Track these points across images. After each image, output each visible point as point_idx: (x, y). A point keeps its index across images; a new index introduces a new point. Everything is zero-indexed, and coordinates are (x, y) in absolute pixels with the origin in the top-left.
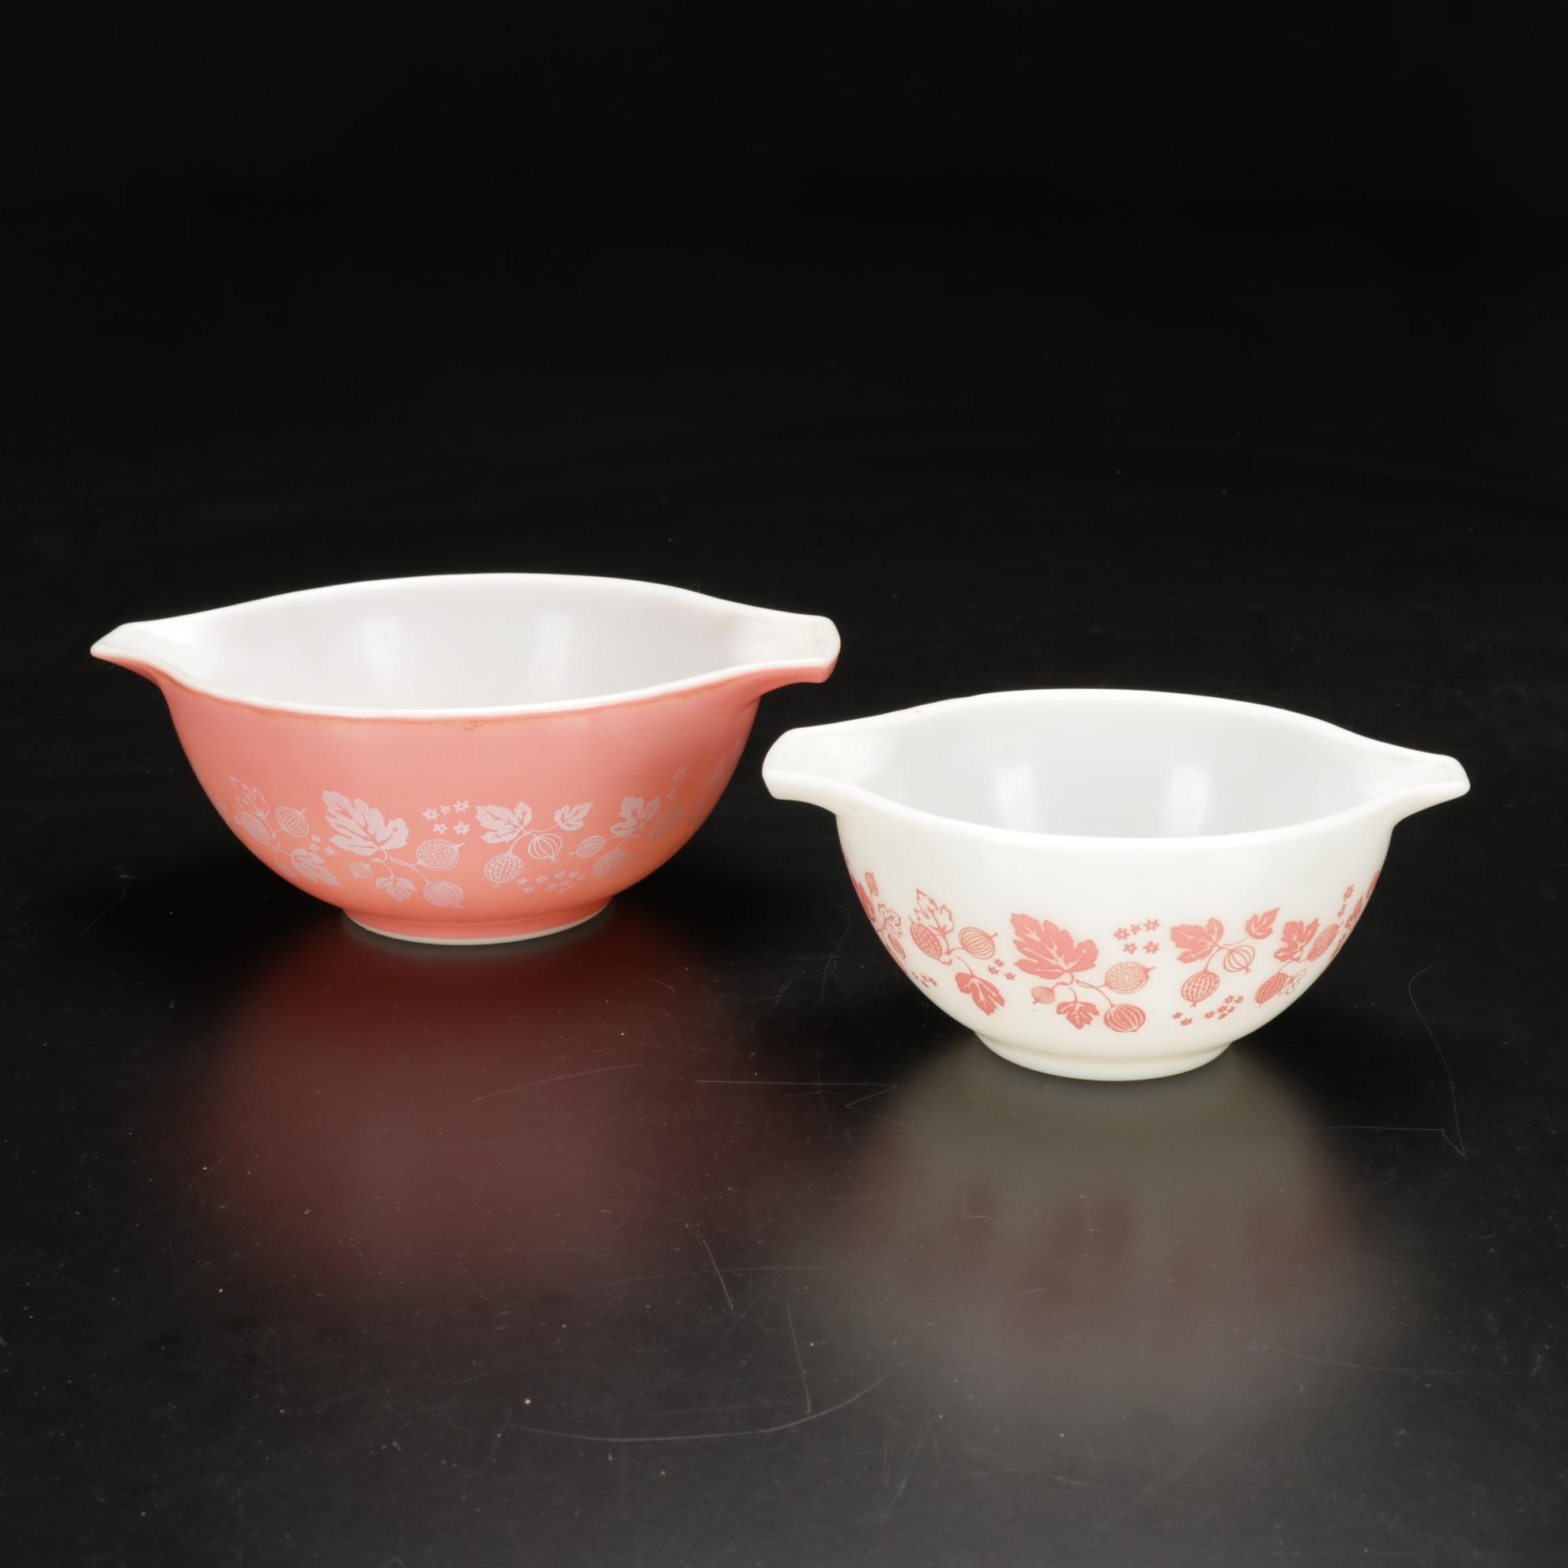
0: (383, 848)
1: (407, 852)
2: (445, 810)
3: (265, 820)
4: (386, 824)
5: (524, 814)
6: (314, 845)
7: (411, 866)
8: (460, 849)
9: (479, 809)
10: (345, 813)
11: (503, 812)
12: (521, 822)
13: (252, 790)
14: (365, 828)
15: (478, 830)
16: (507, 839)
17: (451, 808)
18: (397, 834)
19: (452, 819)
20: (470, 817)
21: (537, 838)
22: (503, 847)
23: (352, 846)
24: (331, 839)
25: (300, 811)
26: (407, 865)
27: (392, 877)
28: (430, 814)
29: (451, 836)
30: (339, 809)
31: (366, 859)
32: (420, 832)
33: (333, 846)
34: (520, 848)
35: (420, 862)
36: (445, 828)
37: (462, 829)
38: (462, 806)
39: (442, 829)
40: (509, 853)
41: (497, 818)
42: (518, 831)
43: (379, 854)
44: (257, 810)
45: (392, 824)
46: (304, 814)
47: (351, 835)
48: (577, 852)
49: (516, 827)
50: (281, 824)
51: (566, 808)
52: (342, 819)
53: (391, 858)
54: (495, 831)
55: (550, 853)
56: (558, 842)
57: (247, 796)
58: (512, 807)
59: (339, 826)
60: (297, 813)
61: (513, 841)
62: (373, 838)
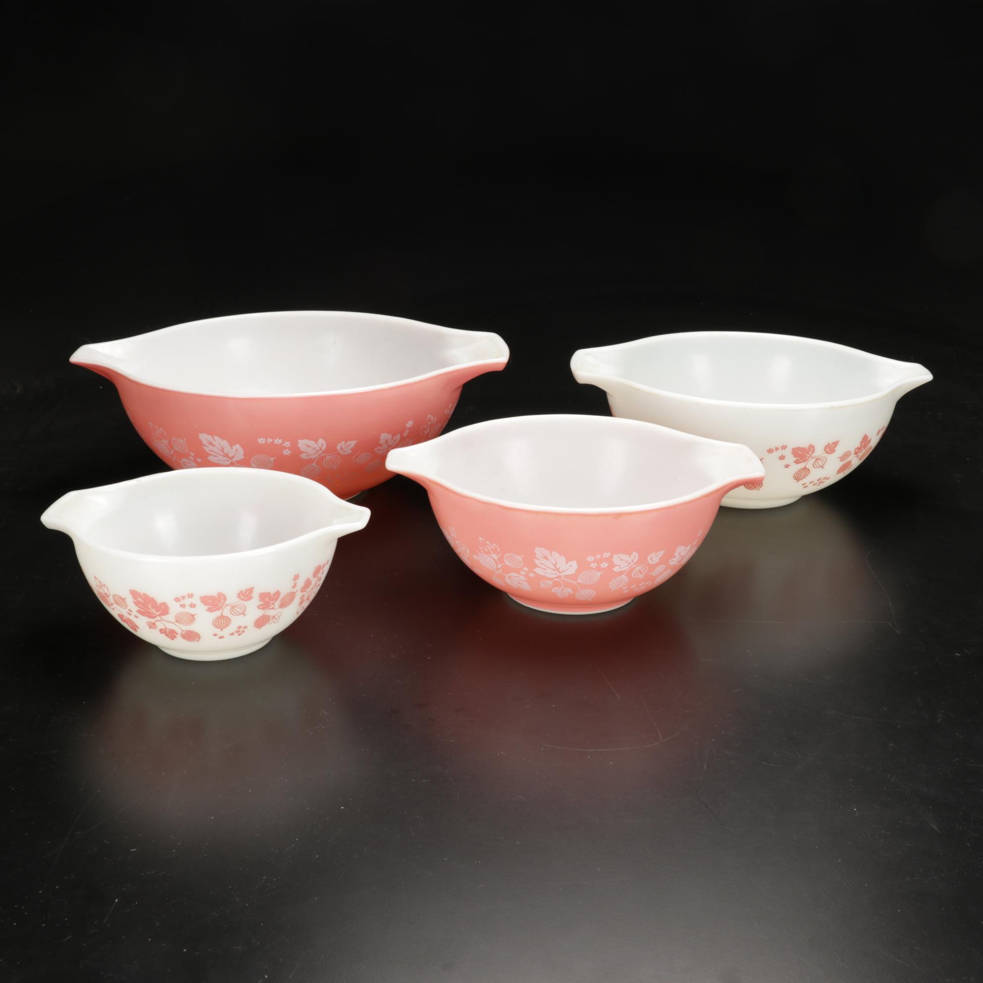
0: (562, 574)
1: (574, 577)
2: (598, 556)
3: (496, 559)
4: (567, 563)
5: (635, 557)
6: (523, 572)
7: (574, 582)
8: (601, 575)
9: (615, 556)
10: (546, 558)
11: (625, 557)
12: (633, 561)
13: (492, 545)
14: (555, 566)
15: (612, 565)
16: (624, 569)
17: (601, 555)
18: (570, 568)
19: (600, 561)
20: (609, 560)
21: (638, 568)
22: (621, 573)
23: (545, 573)
24: (535, 570)
25: (520, 556)
26: (572, 582)
27: (562, 587)
28: (590, 559)
29: (598, 569)
30: (543, 556)
31: (551, 579)
32: (583, 566)
33: (534, 573)
34: (629, 574)
35: (580, 581)
36: (596, 565)
37: (604, 565)
38: (607, 555)
39: (594, 565)
40: (624, 576)
41: (622, 560)
42: (630, 565)
43: (559, 577)
44: (493, 554)
45: (570, 563)
46: (522, 558)
47: (546, 568)
48: (652, 573)
49: (630, 563)
50: (505, 561)
51: (654, 553)
52: (544, 561)
53: (565, 579)
54: (619, 566)
55: (641, 575)
56: (646, 569)
57: (489, 548)
58: (629, 554)
59: (541, 564)
60: (518, 557)
61: (626, 570)
62: (558, 570)
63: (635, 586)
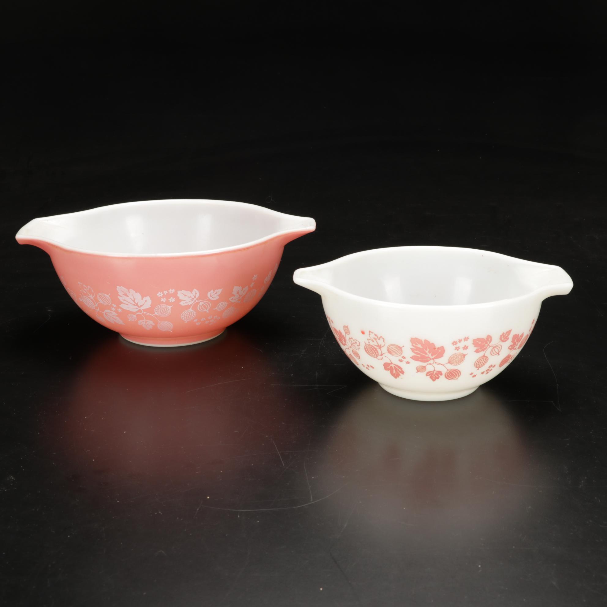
0: (141, 308)
1: (151, 310)
2: (166, 292)
3: (93, 299)
4: (142, 299)
5: (196, 294)
6: (113, 308)
7: (152, 315)
8: (171, 308)
9: (179, 292)
10: (126, 295)
11: (188, 293)
12: (195, 297)
13: (87, 287)
14: (134, 301)
15: (178, 300)
16: (190, 304)
17: (168, 291)
18: (147, 303)
19: (168, 296)
20: (175, 295)
21: (201, 303)
22: (188, 307)
23: (128, 308)
24: (120, 306)
25: (108, 295)
26: (151, 315)
27: (145, 320)
28: (160, 294)
29: (168, 303)
30: (123, 293)
31: (134, 313)
32: (156, 301)
33: (121, 308)
34: (195, 307)
35: (156, 314)
36: (165, 300)
37: (172, 300)
38: (172, 291)
39: (163, 300)
40: (191, 309)
41: (186, 296)
42: (194, 300)
43: (140, 311)
44: (90, 295)
45: (145, 299)
46: (109, 296)
47: (128, 304)
48: (216, 308)
49: (193, 299)
50: (99, 300)
51: (212, 291)
52: (125, 297)
53: (144, 312)
54: (185, 301)
55: (206, 309)
56: (209, 304)
57: (86, 290)
58: (191, 291)
59: (123, 300)
60: (106, 295)
61: (192, 304)
62: (137, 304)
63: (205, 319)
